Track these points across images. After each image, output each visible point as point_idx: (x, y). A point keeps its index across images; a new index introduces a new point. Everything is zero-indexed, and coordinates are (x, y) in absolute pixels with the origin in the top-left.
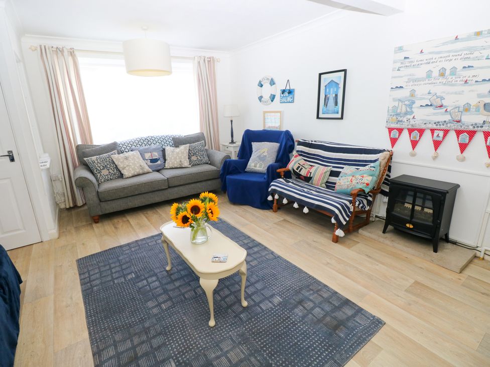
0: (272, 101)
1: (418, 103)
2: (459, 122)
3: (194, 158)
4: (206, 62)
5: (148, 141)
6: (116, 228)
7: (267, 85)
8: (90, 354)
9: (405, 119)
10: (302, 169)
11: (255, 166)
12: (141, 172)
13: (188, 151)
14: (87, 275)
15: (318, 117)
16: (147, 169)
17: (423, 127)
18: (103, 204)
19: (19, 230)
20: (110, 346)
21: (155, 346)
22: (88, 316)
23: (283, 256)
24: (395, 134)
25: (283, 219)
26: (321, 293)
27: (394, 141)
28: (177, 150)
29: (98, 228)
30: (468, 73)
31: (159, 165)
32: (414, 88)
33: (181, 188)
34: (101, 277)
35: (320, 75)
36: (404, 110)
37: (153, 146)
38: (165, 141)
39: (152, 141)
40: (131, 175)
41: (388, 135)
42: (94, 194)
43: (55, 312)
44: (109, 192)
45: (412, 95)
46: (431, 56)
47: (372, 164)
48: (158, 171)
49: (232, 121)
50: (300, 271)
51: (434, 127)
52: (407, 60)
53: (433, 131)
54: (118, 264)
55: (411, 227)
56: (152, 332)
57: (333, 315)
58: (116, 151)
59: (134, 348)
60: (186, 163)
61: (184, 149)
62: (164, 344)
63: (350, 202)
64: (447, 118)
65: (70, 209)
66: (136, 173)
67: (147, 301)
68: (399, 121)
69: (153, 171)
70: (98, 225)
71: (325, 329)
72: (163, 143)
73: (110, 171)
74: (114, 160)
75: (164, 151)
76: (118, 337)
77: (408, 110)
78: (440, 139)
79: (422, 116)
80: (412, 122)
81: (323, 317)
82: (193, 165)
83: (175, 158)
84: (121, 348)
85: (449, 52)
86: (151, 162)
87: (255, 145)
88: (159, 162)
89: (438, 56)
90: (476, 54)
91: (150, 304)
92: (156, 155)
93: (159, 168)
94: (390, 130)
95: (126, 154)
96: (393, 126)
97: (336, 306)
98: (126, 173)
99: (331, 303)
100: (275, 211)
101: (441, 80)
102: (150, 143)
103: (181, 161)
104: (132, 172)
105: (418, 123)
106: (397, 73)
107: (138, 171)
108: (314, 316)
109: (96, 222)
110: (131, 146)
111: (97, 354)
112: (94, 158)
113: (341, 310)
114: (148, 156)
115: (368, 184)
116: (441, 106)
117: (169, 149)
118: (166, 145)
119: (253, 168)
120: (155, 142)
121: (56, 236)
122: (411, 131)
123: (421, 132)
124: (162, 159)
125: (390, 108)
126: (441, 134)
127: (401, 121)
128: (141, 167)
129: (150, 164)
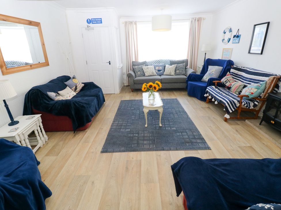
0: (228, 42)
3: (178, 71)
4: (196, 20)
5: (159, 62)
6: (137, 95)
7: (227, 33)
8: (112, 121)
10: (228, 82)
11: (206, 79)
12: (152, 75)
13: (175, 68)
14: (121, 105)
15: (249, 53)
16: (155, 73)
18: (135, 85)
19: (109, 88)
20: (118, 121)
21: (128, 125)
22: (117, 113)
23: (191, 118)
25: (208, 106)
28: (171, 66)
29: (132, 93)
31: (161, 73)
33: (167, 84)
34: (125, 106)
35: (255, 25)
37: (161, 64)
38: (167, 62)
39: (161, 62)
40: (148, 75)
42: (133, 80)
43: (110, 111)
44: (137, 80)
47: (261, 83)
48: (160, 75)
49: (206, 54)
50: (193, 124)
54: (131, 104)
55: (273, 122)
56: (129, 122)
57: (191, 139)
58: (145, 65)
59: (123, 123)
60: (173, 73)
61: (174, 66)
62: (130, 126)
63: (238, 101)
65: (127, 86)
66: (150, 75)
67: (132, 115)
69: (158, 75)
70: (133, 92)
71: (183, 141)
72: (166, 63)
73: (141, 73)
74: (143, 68)
75: (165, 67)
76: (120, 120)
81: (186, 138)
82: (176, 75)
83: (168, 71)
84: (119, 123)
86: (158, 71)
87: (210, 67)
88: (161, 72)
91: (133, 116)
92: (161, 68)
93: (161, 74)
95: (148, 66)
98: (146, 74)
100: (207, 103)
102: (160, 62)
103: (170, 72)
104: (149, 74)
107: (151, 74)
109: (132, 92)
110: (151, 64)
111: (114, 121)
112: (136, 67)
113: (196, 139)
114: (157, 68)
115: (252, 93)
117: (167, 66)
118: (167, 64)
119: (205, 79)
120: (162, 62)
121: (119, 93)
124: (163, 70)
128: (153, 73)
129: (157, 72)
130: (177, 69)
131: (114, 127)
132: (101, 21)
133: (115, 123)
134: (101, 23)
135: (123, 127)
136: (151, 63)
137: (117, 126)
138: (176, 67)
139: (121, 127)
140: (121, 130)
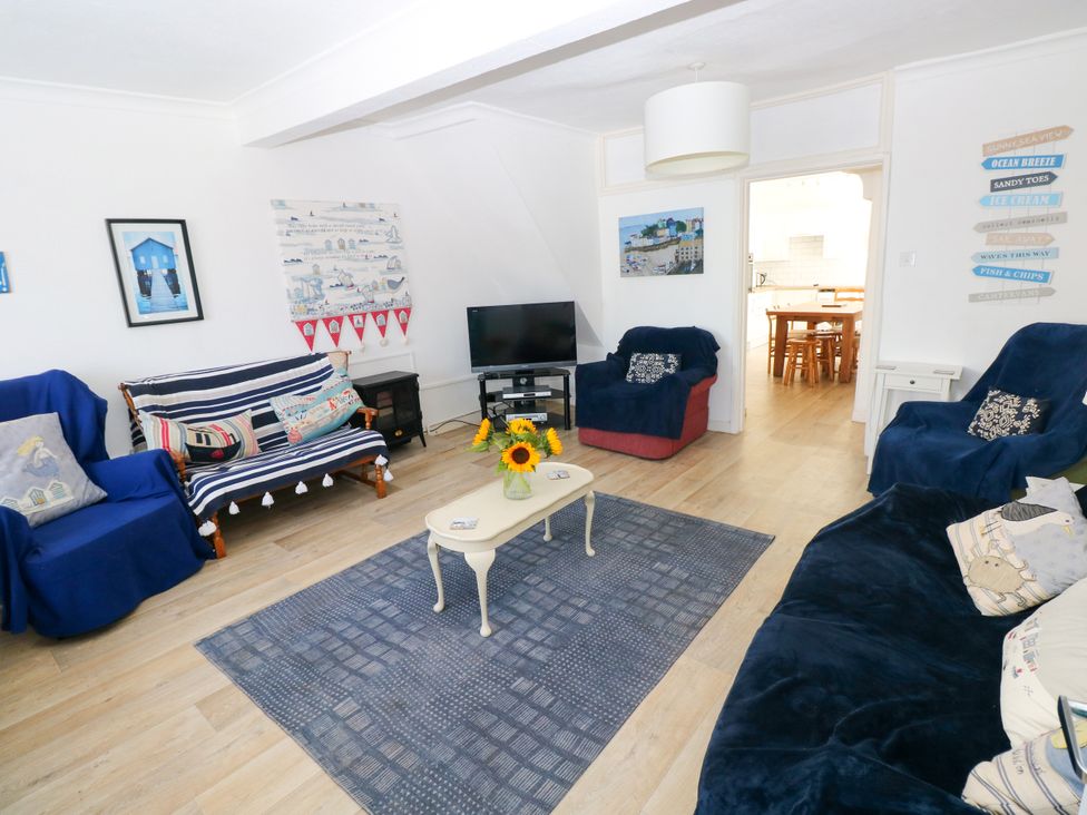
1: (327, 283)
2: (373, 302)
9: (317, 307)
10: (208, 437)
15: (130, 323)
17: (340, 313)
20: (677, 623)
21: (647, 586)
24: (308, 328)
27: (310, 340)
30: (365, 248)
32: (315, 262)
35: (109, 222)
36: (312, 294)
41: (300, 333)
45: (317, 273)
46: (323, 222)
51: (352, 311)
52: (296, 222)
53: (351, 317)
55: (400, 433)
64: (361, 299)
68: (309, 310)
76: (659, 622)
77: (318, 293)
78: (361, 326)
79: (336, 301)
80: (326, 308)
84: (672, 610)
85: (342, 220)
89: (332, 223)
90: (367, 227)
94: (301, 325)
96: (303, 318)
101: (342, 253)
105: (334, 310)
106: (287, 240)
116: (352, 286)
122: (327, 321)
123: (339, 320)
125: (292, 292)
126: (360, 318)
127: (312, 310)
131: (703, 597)
133: (693, 619)
135: (673, 584)
137: (691, 600)
139: (678, 587)
140: (686, 575)
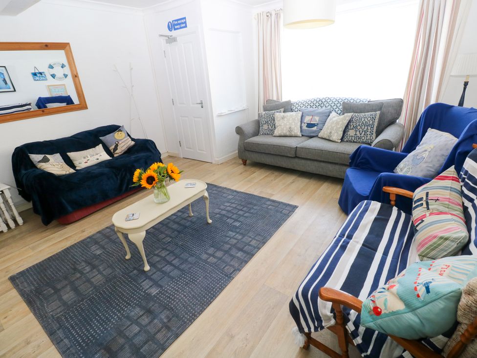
3: (351, 133)
16: (297, 132)
18: (246, 152)
26: (164, 331)
28: (340, 118)
31: (314, 132)
33: (309, 162)
40: (278, 134)
48: (309, 138)
49: (466, 84)
57: (127, 346)
60: (337, 136)
61: (346, 118)
69: (302, 136)
71: (109, 338)
73: (270, 126)
74: (276, 117)
81: (125, 335)
82: (347, 141)
83: (328, 128)
86: (307, 126)
88: (315, 128)
92: (316, 120)
93: (312, 134)
95: (287, 114)
97: (140, 349)
98: (276, 132)
99: (145, 343)
104: (280, 132)
108: (128, 327)
109: (244, 165)
113: (133, 354)
114: (307, 119)
120: (327, 105)
121: (218, 162)
124: (320, 126)
128: (290, 129)
129: (304, 127)
130: (352, 127)
132: (185, 22)
134: (186, 26)
136: (302, 105)
138: (350, 122)
